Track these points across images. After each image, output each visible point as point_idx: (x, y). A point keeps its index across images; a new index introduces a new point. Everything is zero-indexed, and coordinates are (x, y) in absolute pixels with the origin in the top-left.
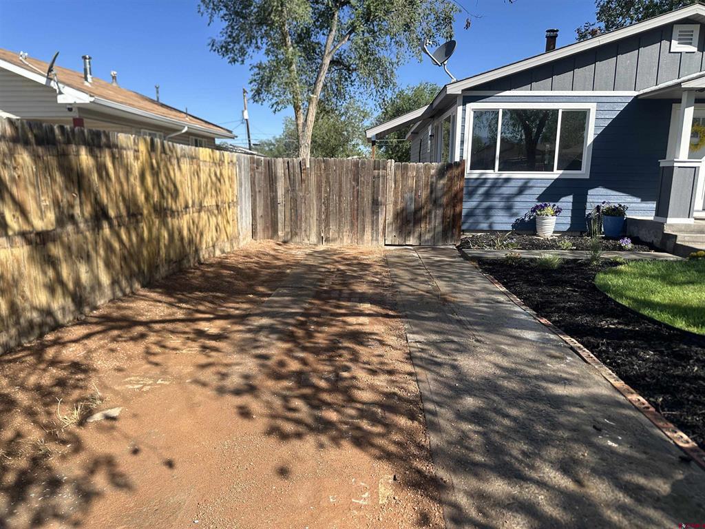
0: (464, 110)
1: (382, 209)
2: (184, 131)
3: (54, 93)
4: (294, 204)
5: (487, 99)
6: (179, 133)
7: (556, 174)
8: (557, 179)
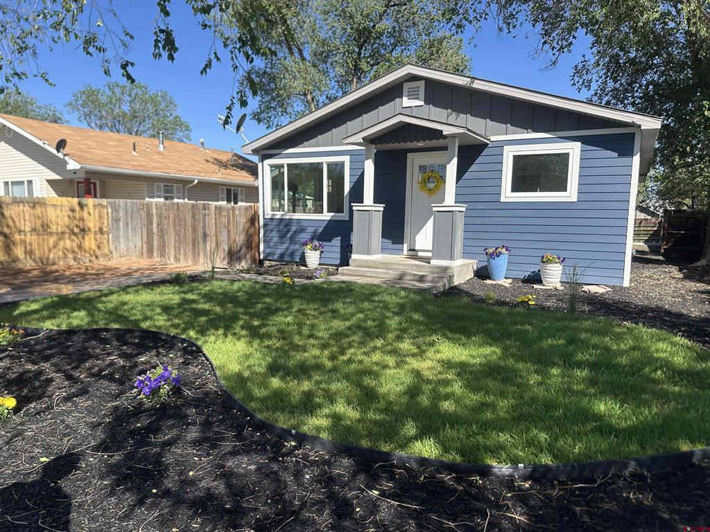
0: (263, 165)
1: (208, 239)
2: (195, 183)
3: (66, 163)
4: (162, 232)
5: (279, 156)
6: (192, 185)
7: (327, 216)
8: (330, 221)
